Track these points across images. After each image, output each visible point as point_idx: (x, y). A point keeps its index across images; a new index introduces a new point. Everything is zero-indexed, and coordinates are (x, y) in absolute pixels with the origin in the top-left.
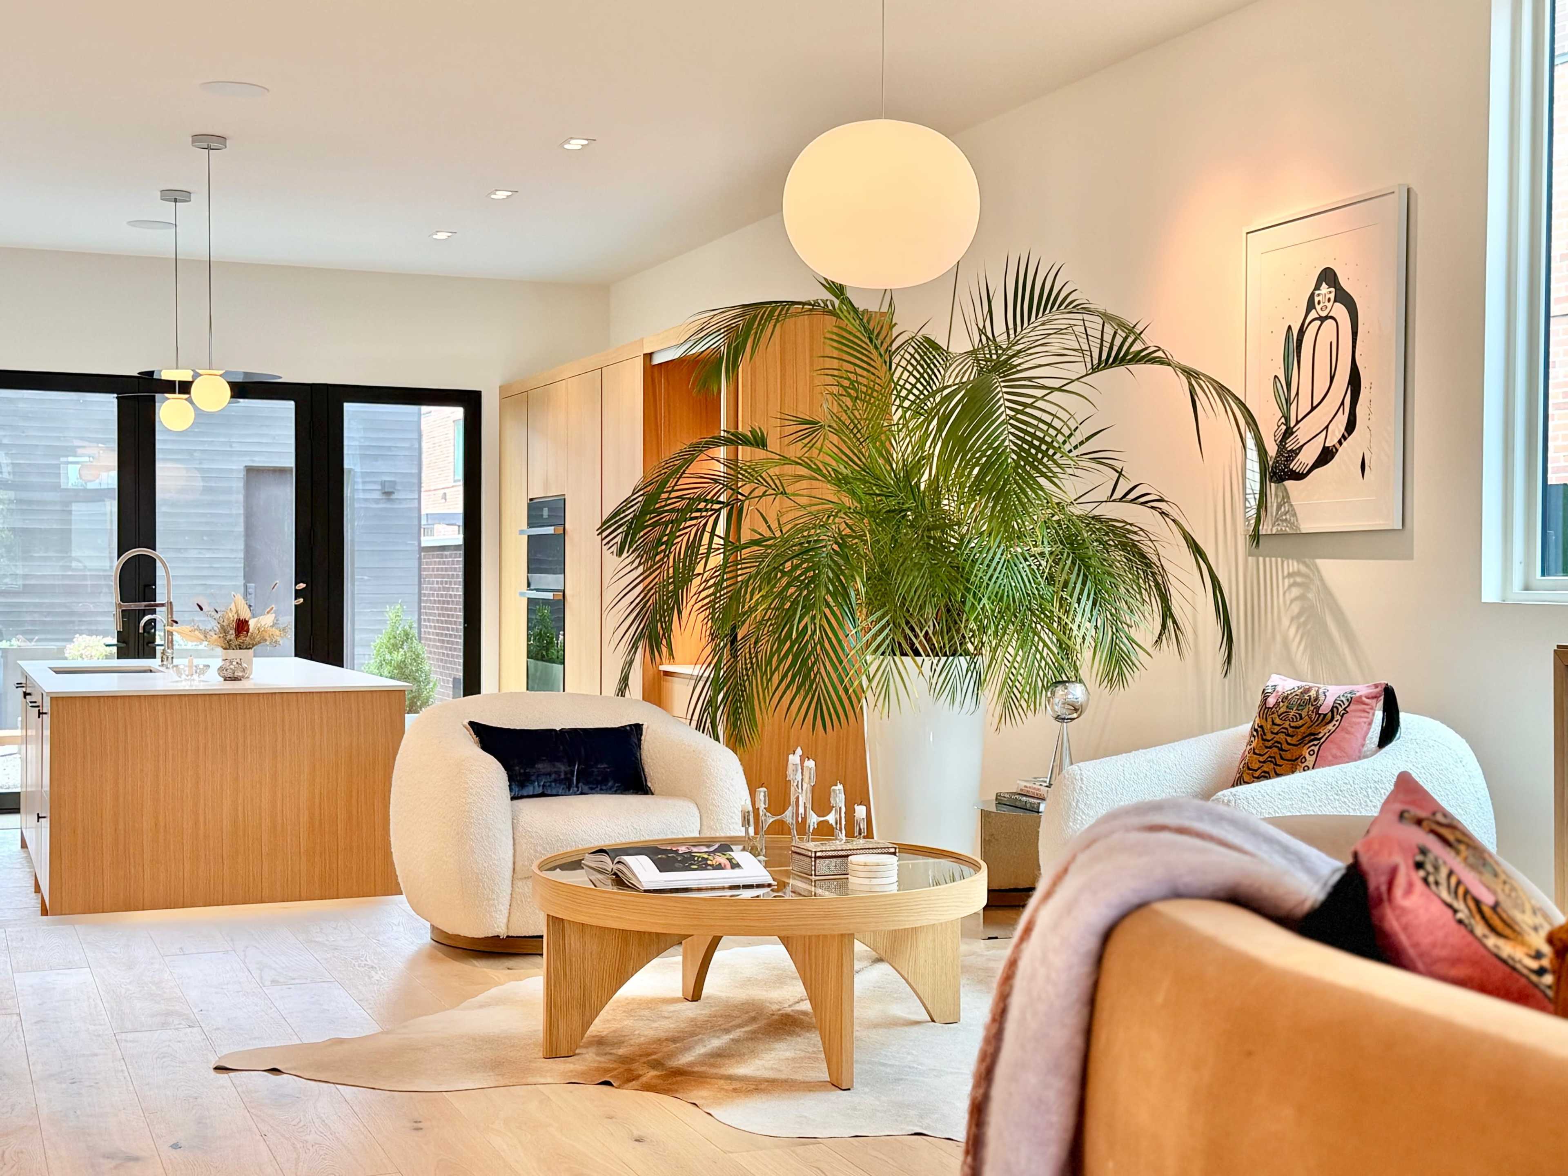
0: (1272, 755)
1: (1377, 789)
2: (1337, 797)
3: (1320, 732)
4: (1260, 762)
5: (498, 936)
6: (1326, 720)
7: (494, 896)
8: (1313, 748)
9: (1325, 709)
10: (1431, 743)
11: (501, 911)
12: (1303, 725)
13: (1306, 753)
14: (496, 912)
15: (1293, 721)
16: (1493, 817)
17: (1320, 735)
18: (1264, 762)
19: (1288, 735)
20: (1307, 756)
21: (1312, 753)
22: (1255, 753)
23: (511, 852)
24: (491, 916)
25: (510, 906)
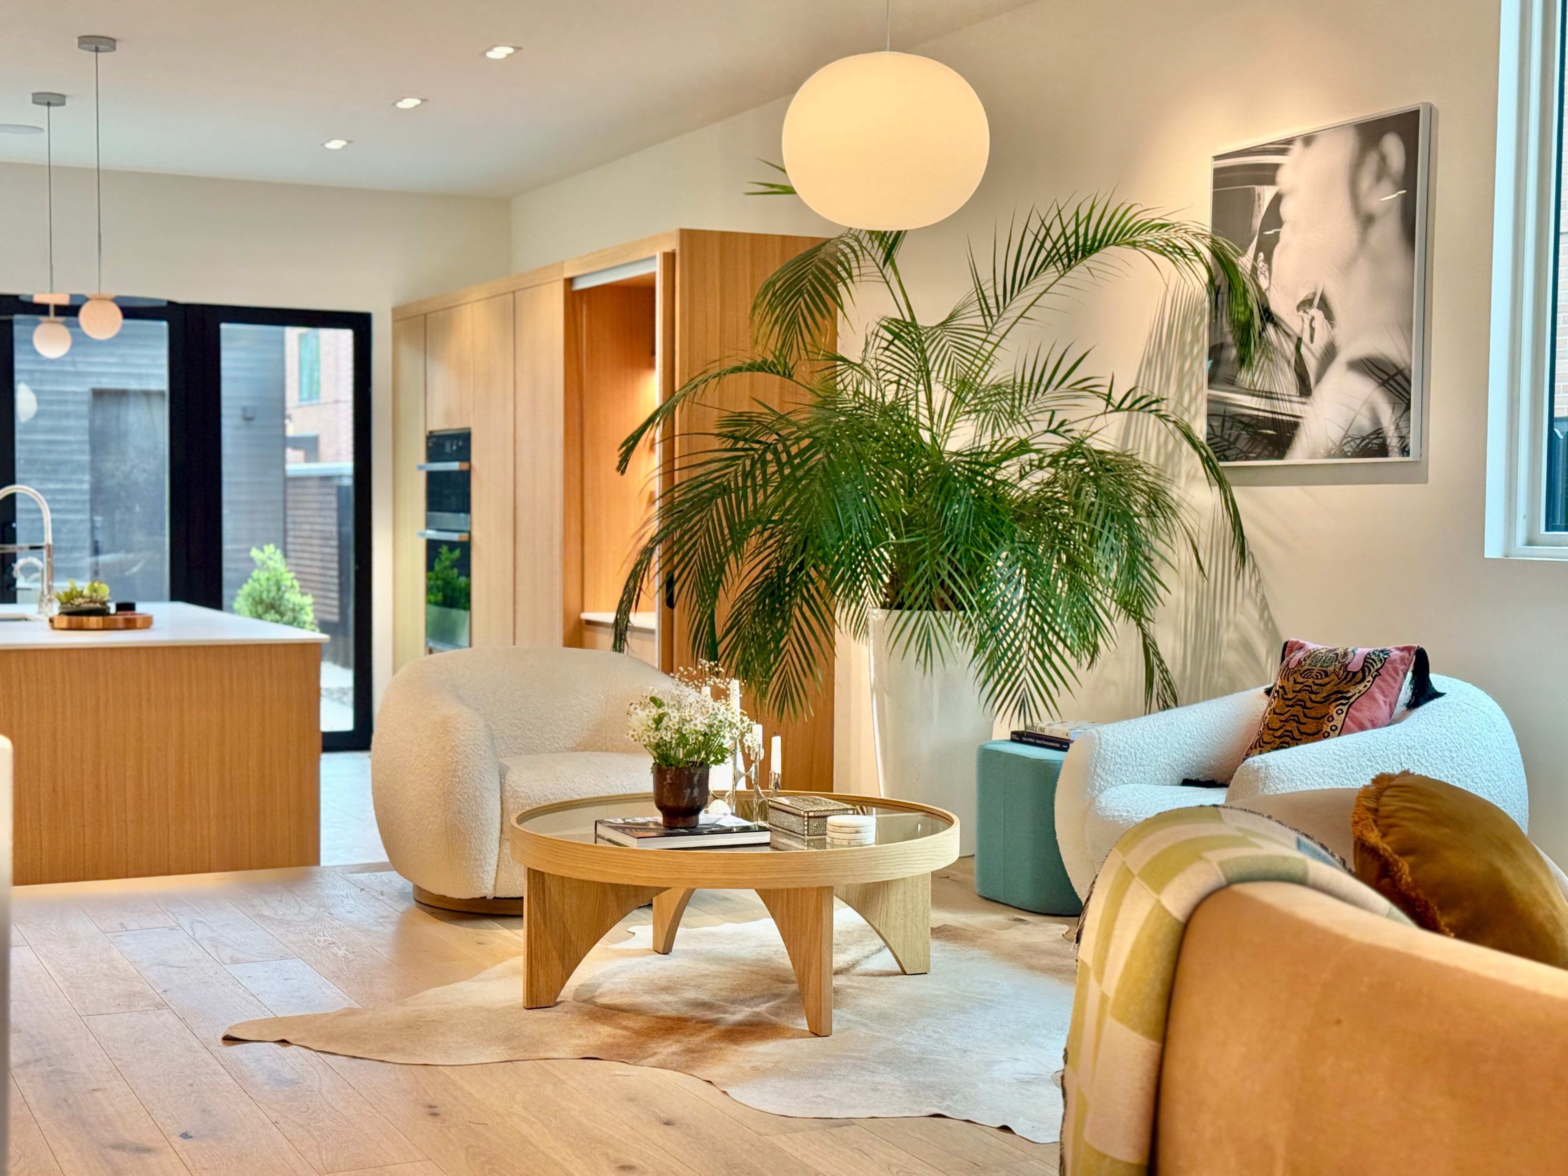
0: (1295, 713)
1: (1409, 754)
2: (1370, 764)
3: (1349, 691)
4: (1281, 721)
5: (485, 898)
6: (1357, 680)
7: (482, 857)
8: (1340, 707)
9: (1355, 665)
10: (1464, 707)
11: (488, 872)
12: (1329, 683)
13: (1333, 711)
14: (483, 872)
15: (1317, 678)
16: (1525, 783)
17: (1349, 695)
18: (1286, 721)
19: (1312, 692)
20: (1335, 715)
21: (1340, 712)
22: (1275, 713)
23: (498, 812)
24: (479, 877)
25: (497, 866)
